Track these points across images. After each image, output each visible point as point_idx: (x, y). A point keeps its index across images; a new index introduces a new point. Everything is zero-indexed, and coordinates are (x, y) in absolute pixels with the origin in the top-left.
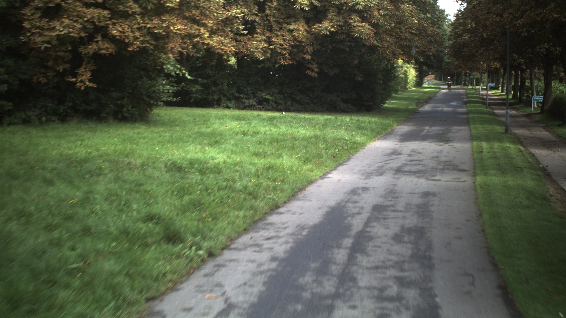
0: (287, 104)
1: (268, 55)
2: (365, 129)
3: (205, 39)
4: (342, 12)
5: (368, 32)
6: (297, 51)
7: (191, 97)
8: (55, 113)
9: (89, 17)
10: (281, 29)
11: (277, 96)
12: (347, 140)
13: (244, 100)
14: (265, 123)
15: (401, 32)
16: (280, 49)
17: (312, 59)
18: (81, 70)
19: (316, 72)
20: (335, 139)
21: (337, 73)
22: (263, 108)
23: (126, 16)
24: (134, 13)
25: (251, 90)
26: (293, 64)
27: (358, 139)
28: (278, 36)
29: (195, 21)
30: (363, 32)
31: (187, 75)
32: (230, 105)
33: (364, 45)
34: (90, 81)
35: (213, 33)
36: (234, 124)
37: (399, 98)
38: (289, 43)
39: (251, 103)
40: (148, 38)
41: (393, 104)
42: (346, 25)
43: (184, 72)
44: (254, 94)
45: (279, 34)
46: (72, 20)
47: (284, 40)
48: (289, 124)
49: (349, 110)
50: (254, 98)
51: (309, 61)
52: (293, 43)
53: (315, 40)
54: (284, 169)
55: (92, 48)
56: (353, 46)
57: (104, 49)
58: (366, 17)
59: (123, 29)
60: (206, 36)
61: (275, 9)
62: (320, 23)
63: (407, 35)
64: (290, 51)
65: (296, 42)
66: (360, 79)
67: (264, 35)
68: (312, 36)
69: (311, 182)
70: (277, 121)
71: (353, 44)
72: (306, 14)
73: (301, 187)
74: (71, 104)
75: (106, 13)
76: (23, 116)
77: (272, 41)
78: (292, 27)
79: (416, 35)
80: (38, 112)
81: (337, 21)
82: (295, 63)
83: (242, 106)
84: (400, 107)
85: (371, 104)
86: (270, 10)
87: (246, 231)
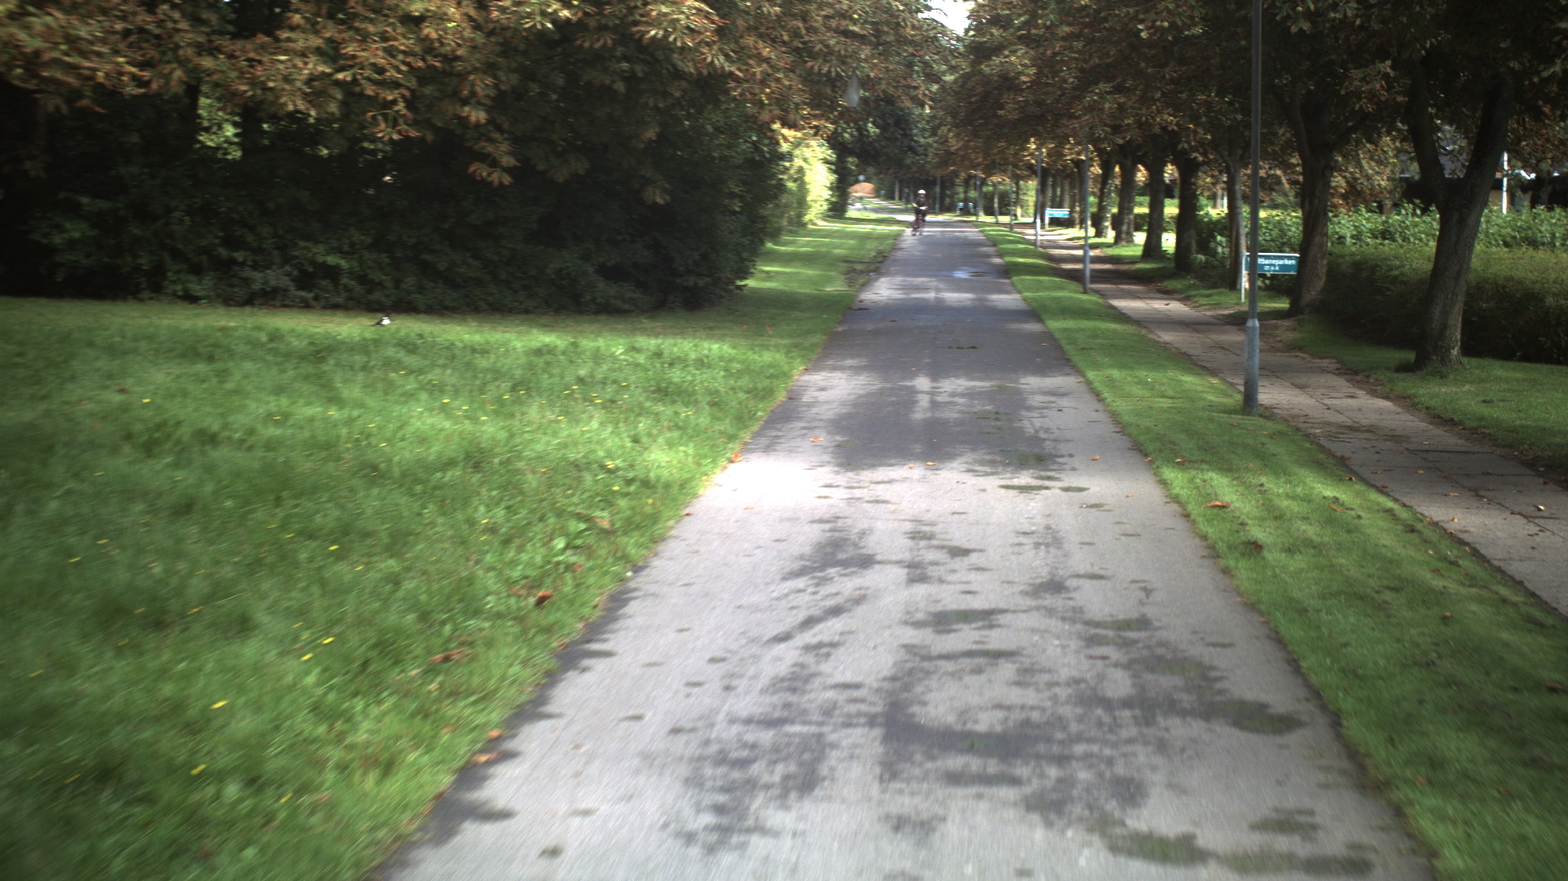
0: (403, 286)
1: (333, 108)
2: (688, 397)
5: (697, 22)
6: (437, 94)
7: (57, 265)
11: (367, 255)
12: (611, 473)
13: (248, 273)
14: (287, 377)
15: (810, 30)
16: (375, 82)
17: (490, 122)
19: (508, 170)
20: (555, 470)
21: (581, 172)
22: (316, 298)
25: (275, 235)
26: (422, 140)
27: (661, 458)
28: (365, 37)
30: (678, 20)
32: (196, 288)
33: (678, 74)
37: (786, 254)
38: (408, 64)
39: (273, 283)
41: (772, 277)
44: (282, 249)
45: (371, 28)
47: (390, 52)
49: (626, 307)
50: (282, 266)
51: (482, 131)
52: (421, 64)
53: (503, 54)
56: (640, 75)
63: (832, 42)
64: (413, 91)
65: (431, 61)
66: (660, 199)
67: (317, 33)
68: (493, 39)
71: (639, 69)
77: (345, 55)
78: (417, 7)
79: (863, 39)
82: (429, 136)
83: (241, 292)
85: (702, 282)
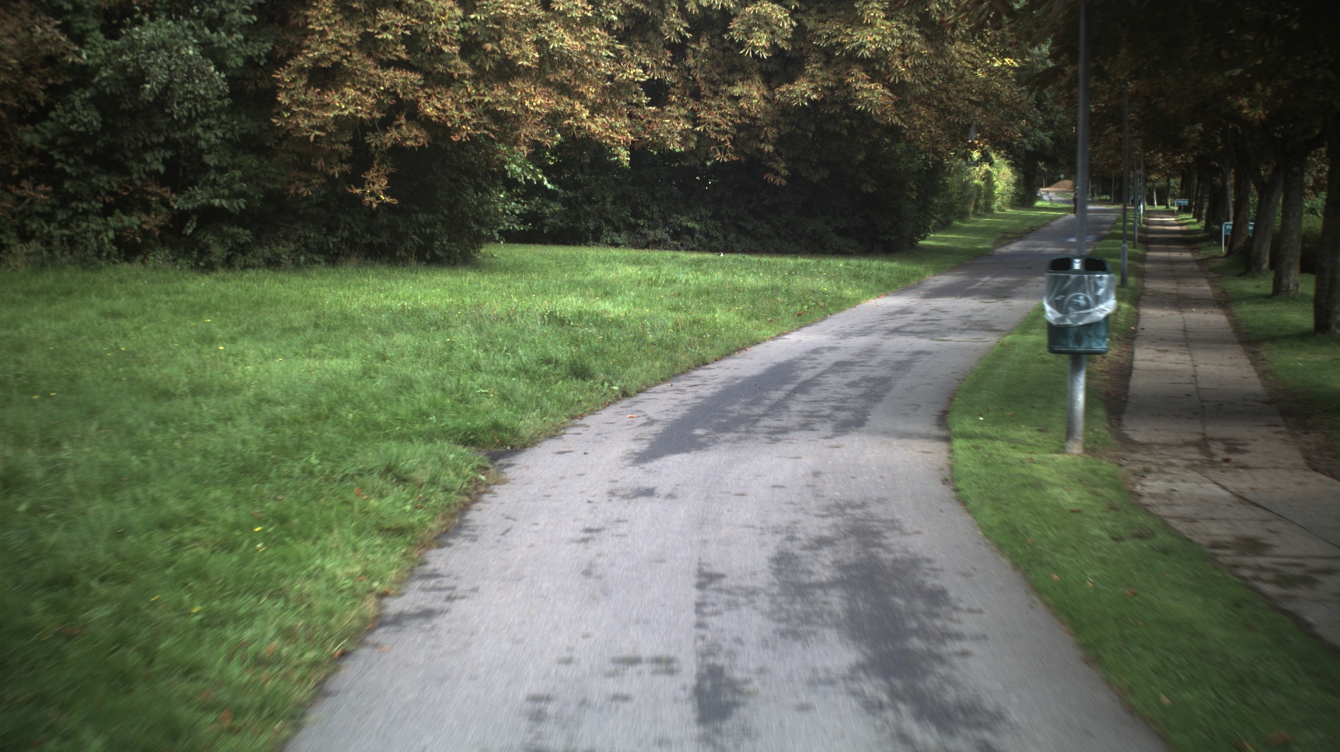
0: (729, 239)
1: (692, 145)
2: (867, 278)
3: (583, 120)
4: (834, 61)
5: (882, 100)
6: (746, 137)
7: (544, 225)
8: (322, 250)
9: (387, 84)
10: (716, 93)
11: (709, 221)
12: (824, 293)
13: (645, 231)
14: (687, 269)
15: (949, 99)
16: (716, 132)
17: (776, 151)
18: (371, 175)
19: (784, 177)
20: (804, 292)
21: (826, 177)
22: (682, 245)
23: (448, 81)
24: (463, 76)
25: (660, 211)
26: (739, 161)
27: (848, 293)
28: (710, 108)
29: (564, 89)
30: (872, 100)
31: (545, 182)
32: (618, 239)
33: (876, 125)
34: (386, 193)
35: (595, 110)
36: (631, 270)
37: (966, 228)
38: (733, 122)
39: (659, 237)
40: (485, 120)
41: (946, 240)
42: (841, 87)
43: (540, 176)
44: (664, 219)
45: (713, 103)
46: (360, 90)
47: (723, 115)
48: (730, 270)
50: (664, 227)
51: (771, 156)
52: (739, 121)
53: (782, 116)
54: (716, 324)
55: (391, 137)
56: (855, 126)
57: (411, 139)
58: (879, 71)
59: (444, 105)
60: (584, 116)
61: (705, 55)
62: (791, 82)
63: (961, 105)
64: (734, 136)
65: (744, 120)
66: (870, 190)
67: (683, 106)
68: (776, 108)
69: (756, 342)
70: (708, 266)
71: (855, 123)
72: (764, 65)
73: (740, 346)
74: (346, 234)
75: (415, 77)
76: (267, 253)
77: (699, 118)
78: (736, 91)
79: (977, 104)
80: (293, 247)
81: (823, 79)
82: (743, 159)
83: (643, 242)
84: (960, 245)
85: (893, 238)
86: (694, 57)
87: (664, 380)
